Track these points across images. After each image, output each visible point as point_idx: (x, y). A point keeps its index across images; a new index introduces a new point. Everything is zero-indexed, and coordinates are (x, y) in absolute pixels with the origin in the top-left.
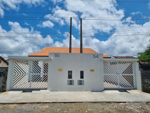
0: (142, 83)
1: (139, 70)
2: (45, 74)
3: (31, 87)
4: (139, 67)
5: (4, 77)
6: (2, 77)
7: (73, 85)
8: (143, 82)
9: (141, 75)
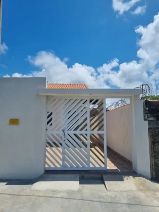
0: (151, 156)
1: (145, 120)
4: (145, 113)
8: (155, 152)
9: (150, 132)
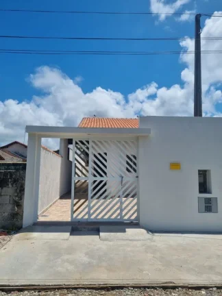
2: (95, 179)
3: (93, 217)
5: (14, 186)
6: (10, 186)
7: (217, 212)
